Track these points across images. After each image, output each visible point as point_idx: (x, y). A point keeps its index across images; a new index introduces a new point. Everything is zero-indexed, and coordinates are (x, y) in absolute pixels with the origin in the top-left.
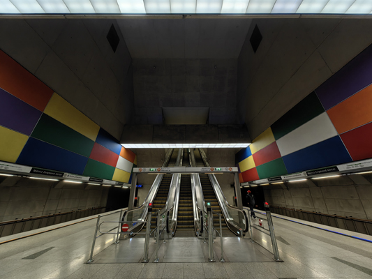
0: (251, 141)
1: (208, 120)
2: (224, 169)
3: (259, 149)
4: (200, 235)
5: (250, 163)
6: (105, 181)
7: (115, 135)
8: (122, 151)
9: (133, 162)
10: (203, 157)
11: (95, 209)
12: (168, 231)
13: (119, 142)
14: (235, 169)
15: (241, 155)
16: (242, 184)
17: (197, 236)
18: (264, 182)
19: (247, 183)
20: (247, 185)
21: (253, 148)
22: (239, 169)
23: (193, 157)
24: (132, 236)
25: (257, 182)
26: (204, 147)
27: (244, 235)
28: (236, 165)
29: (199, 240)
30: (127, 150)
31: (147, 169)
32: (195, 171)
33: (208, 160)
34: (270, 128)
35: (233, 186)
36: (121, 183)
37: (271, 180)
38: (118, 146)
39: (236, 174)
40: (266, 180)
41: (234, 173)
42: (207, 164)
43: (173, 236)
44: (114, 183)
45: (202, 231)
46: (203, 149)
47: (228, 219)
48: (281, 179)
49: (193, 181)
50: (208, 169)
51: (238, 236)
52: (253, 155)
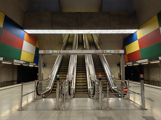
0: (138, 28)
1: (101, 8)
2: (113, 51)
3: (145, 34)
4: (92, 97)
5: (135, 47)
6: (15, 61)
7: (18, 22)
8: (26, 36)
9: (35, 46)
10: (95, 41)
11: (9, 82)
12: (70, 94)
13: (22, 28)
14: (122, 52)
15: (128, 39)
16: (127, 64)
17: (90, 97)
18: (145, 61)
19: (131, 63)
20: (130, 64)
21: (139, 33)
22: (125, 51)
23: (87, 41)
24: (44, 98)
25: (139, 62)
26: (96, 33)
27: (124, 97)
28: (124, 48)
29: (92, 100)
30: (30, 35)
31: (51, 52)
32: (88, 53)
33: (100, 44)
34: (156, 16)
35: (119, 65)
36: (28, 63)
37: (150, 60)
38: (21, 32)
39: (122, 56)
40: (146, 60)
41: (121, 54)
42: (98, 47)
43: (74, 97)
44: (22, 62)
45: (94, 94)
46: (96, 34)
47: (113, 88)
48: (159, 59)
49: (87, 61)
50: (99, 51)
51: (119, 97)
52: (139, 40)
